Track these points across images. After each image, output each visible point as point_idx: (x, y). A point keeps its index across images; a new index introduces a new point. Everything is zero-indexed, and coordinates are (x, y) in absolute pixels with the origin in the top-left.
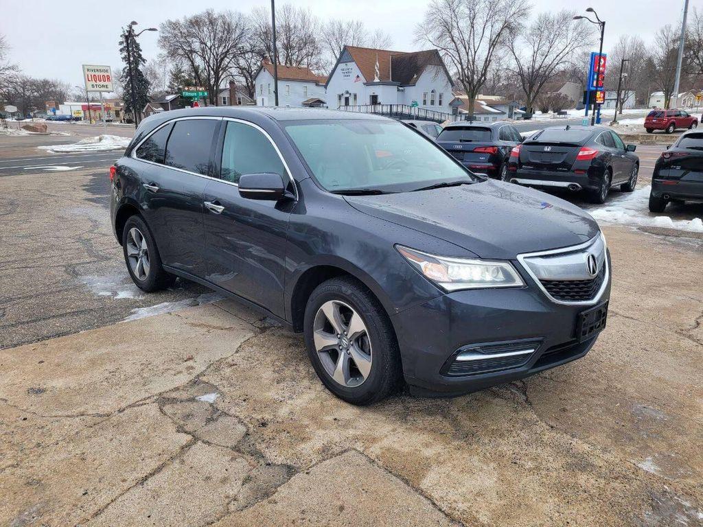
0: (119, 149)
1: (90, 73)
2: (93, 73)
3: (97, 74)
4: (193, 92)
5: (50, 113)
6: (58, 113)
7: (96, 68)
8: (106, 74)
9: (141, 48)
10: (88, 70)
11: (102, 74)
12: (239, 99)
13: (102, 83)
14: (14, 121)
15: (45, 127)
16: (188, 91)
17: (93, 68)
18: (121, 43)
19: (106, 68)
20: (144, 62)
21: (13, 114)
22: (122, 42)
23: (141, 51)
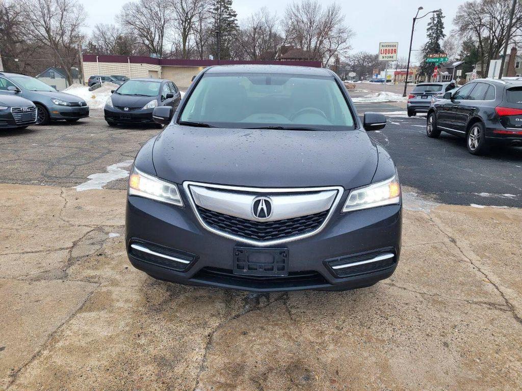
0: (386, 102)
1: (383, 48)
2: (385, 48)
3: (387, 48)
4: (436, 58)
5: (374, 77)
6: (379, 77)
7: (388, 44)
8: (394, 48)
9: (444, 26)
10: (383, 46)
11: (391, 48)
12: (518, 63)
13: (390, 55)
14: (352, 82)
15: (354, 86)
16: (432, 58)
17: (386, 44)
18: (429, 24)
19: (394, 44)
20: (444, 37)
21: (354, 78)
22: (431, 23)
23: (444, 28)
